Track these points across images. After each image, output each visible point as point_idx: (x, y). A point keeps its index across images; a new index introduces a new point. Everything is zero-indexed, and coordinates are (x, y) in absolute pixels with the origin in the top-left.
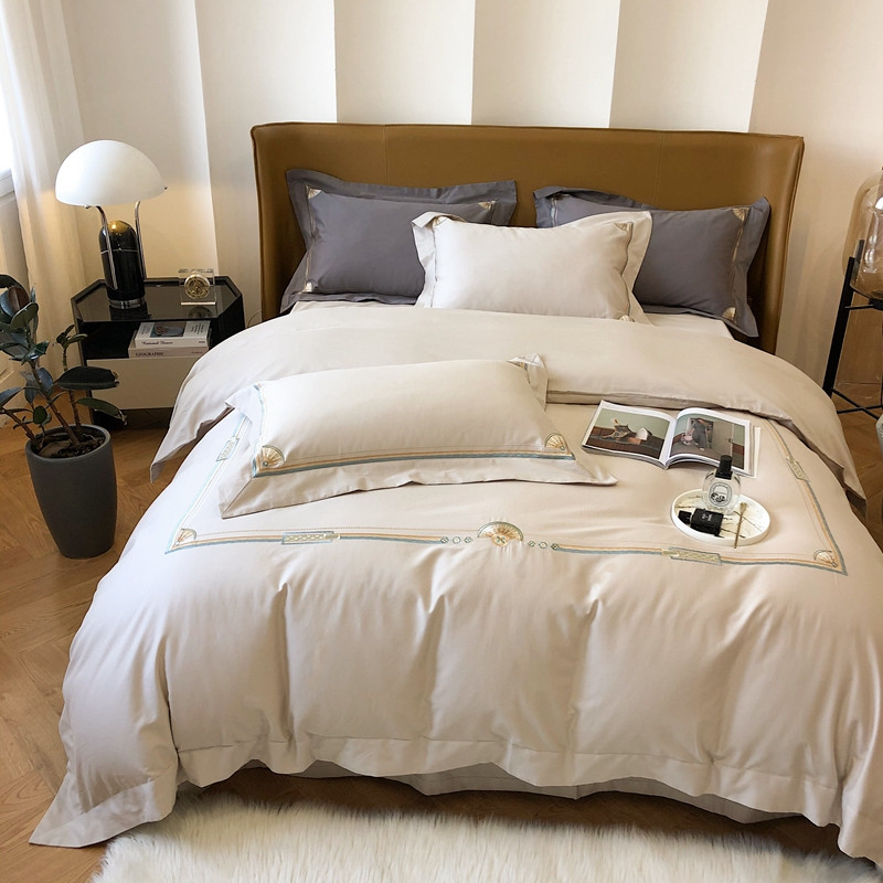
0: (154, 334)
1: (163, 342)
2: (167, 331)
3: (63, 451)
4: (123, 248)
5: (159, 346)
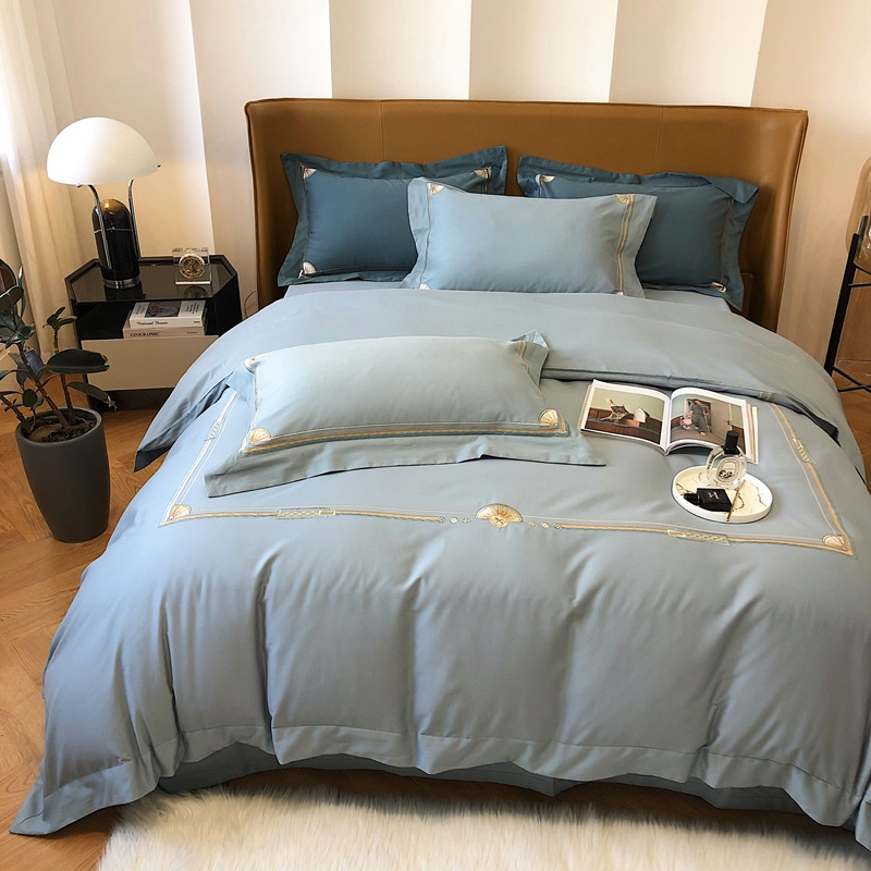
2: (161, 311)
3: (53, 434)
4: (117, 226)
5: (154, 326)
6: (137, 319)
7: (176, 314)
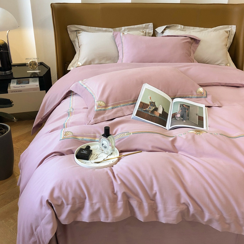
0: (17, 83)
1: (21, 87)
2: (22, 82)
4: (3, 50)
6: (13, 85)
7: (28, 83)
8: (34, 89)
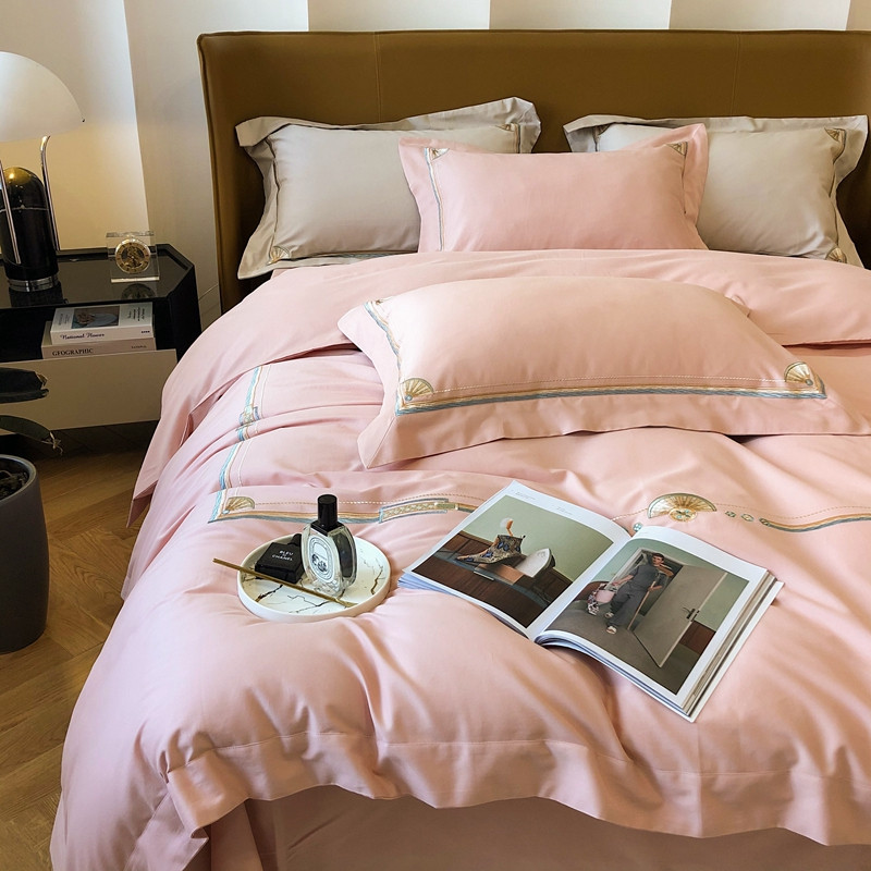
0: (76, 324)
1: (90, 335)
2: (94, 319)
4: (27, 204)
5: (86, 339)
8: (136, 345)
